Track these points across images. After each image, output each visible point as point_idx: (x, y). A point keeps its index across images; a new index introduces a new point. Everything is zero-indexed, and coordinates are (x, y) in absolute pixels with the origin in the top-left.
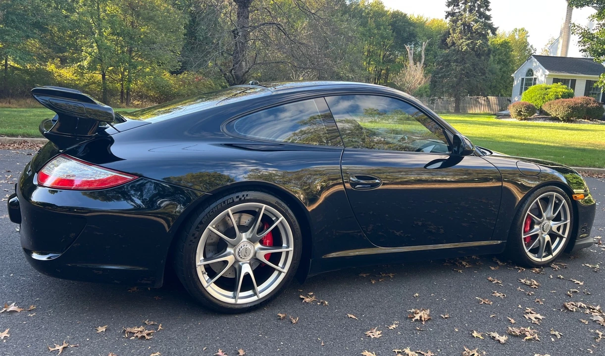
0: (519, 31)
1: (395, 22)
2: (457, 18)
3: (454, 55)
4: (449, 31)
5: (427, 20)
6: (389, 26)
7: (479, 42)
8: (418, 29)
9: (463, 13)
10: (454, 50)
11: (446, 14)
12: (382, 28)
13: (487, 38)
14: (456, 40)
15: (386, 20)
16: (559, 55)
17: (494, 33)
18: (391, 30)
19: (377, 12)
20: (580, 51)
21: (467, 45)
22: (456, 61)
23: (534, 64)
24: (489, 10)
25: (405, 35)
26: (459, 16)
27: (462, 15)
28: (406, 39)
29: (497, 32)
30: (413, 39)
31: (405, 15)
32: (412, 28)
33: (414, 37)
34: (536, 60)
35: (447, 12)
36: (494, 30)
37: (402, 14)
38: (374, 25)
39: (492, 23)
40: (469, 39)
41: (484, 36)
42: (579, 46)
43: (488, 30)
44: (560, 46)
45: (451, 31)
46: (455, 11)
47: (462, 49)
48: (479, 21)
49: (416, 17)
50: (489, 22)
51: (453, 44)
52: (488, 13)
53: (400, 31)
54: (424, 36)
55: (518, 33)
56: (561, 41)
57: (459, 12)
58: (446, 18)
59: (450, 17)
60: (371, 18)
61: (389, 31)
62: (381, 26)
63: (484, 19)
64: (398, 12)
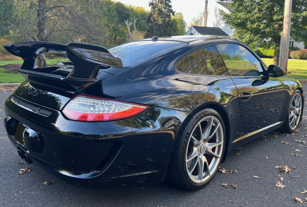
0: (179, 14)
1: (118, 8)
2: (155, 6)
3: (155, 26)
4: (152, 13)
5: (134, 7)
6: (114, 10)
7: (167, 19)
8: (131, 12)
9: (158, 4)
10: (155, 24)
11: (149, 4)
12: (111, 11)
13: (170, 17)
14: (155, 18)
15: (113, 7)
16: (203, 26)
17: (173, 15)
18: (116, 12)
19: (108, 2)
20: (225, 23)
21: (161, 21)
22: (156, 30)
23: (193, 31)
24: (170, 2)
25: (124, 16)
26: (156, 5)
27: (157, 4)
28: (125, 17)
29: (175, 14)
30: (128, 17)
31: (123, 5)
32: (127, 12)
33: (129, 17)
34: (194, 29)
35: (149, 3)
36: (173, 13)
37: (121, 4)
38: (107, 10)
39: (172, 9)
40: (162, 18)
41: (169, 16)
42: (223, 20)
43: (170, 13)
44: (203, 21)
45: (153, 13)
46: (154, 3)
47: (159, 23)
48: (166, 8)
49: (128, 6)
50: (171, 9)
51: (154, 20)
52: (170, 4)
53: (121, 13)
54: (134, 16)
55: (178, 15)
56: (203, 19)
57: (156, 3)
58: (149, 6)
59: (151, 6)
60: (105, 5)
61: (115, 13)
62: (111, 10)
63: (168, 7)
64: (119, 2)
